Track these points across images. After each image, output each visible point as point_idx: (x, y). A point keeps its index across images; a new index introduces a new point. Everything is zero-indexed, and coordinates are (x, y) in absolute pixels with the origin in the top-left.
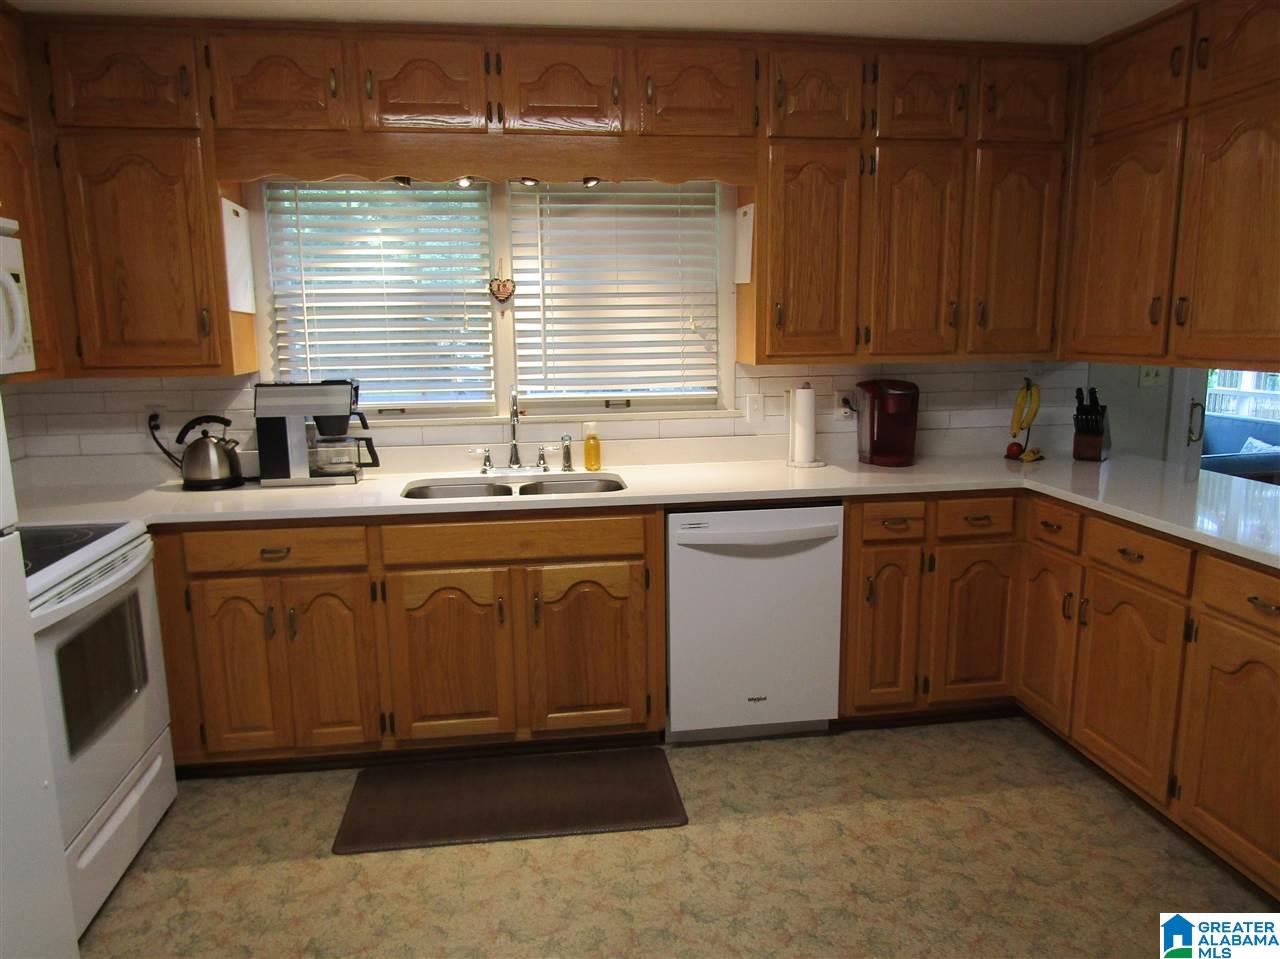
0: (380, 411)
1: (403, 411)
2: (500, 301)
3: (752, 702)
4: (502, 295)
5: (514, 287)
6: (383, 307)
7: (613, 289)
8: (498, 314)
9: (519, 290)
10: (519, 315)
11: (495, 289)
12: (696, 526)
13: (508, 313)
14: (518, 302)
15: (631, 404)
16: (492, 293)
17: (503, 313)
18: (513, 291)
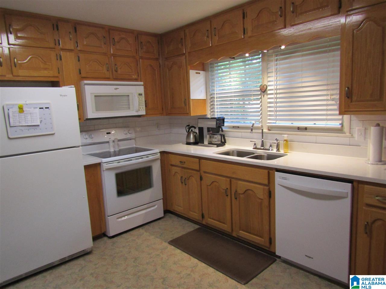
0: (233, 127)
1: (238, 127)
2: (263, 92)
3: (307, 257)
4: (264, 90)
5: (267, 87)
6: (232, 96)
7: (300, 85)
8: (262, 96)
9: (269, 88)
10: (269, 96)
11: (261, 88)
12: (285, 179)
13: (265, 96)
14: (269, 92)
15: (307, 129)
16: (261, 90)
17: (264, 96)
18: (266, 89)
